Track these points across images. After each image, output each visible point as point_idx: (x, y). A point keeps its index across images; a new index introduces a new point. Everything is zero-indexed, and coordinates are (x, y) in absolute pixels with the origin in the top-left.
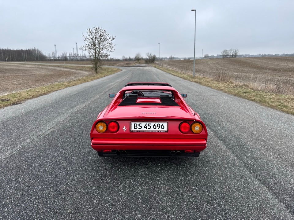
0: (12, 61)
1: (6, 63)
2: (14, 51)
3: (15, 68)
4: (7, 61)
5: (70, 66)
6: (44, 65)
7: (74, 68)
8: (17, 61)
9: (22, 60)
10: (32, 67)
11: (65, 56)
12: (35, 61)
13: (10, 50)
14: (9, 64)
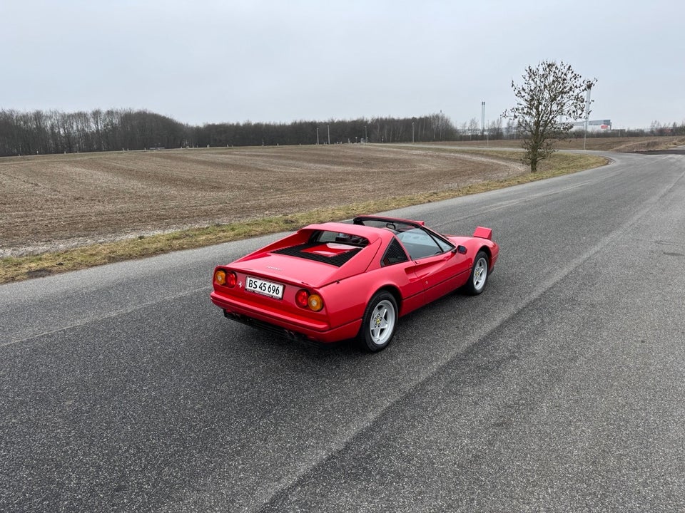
0: (393, 141)
1: (381, 146)
2: (398, 121)
3: (392, 156)
4: (385, 142)
5: (497, 152)
6: (445, 150)
7: (504, 156)
8: (402, 141)
9: (408, 140)
10: (420, 155)
11: (497, 127)
12: (434, 141)
13: (393, 119)
14: (384, 149)
